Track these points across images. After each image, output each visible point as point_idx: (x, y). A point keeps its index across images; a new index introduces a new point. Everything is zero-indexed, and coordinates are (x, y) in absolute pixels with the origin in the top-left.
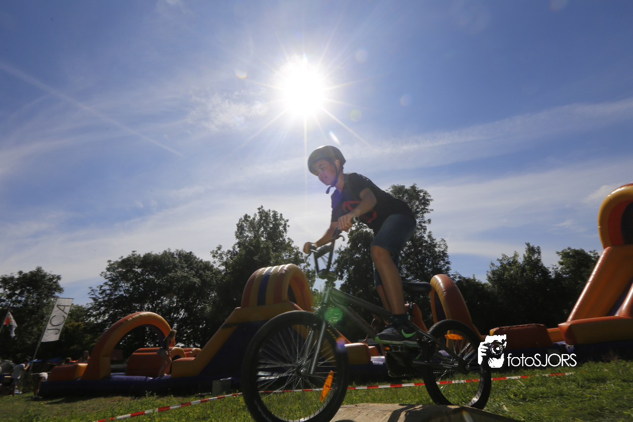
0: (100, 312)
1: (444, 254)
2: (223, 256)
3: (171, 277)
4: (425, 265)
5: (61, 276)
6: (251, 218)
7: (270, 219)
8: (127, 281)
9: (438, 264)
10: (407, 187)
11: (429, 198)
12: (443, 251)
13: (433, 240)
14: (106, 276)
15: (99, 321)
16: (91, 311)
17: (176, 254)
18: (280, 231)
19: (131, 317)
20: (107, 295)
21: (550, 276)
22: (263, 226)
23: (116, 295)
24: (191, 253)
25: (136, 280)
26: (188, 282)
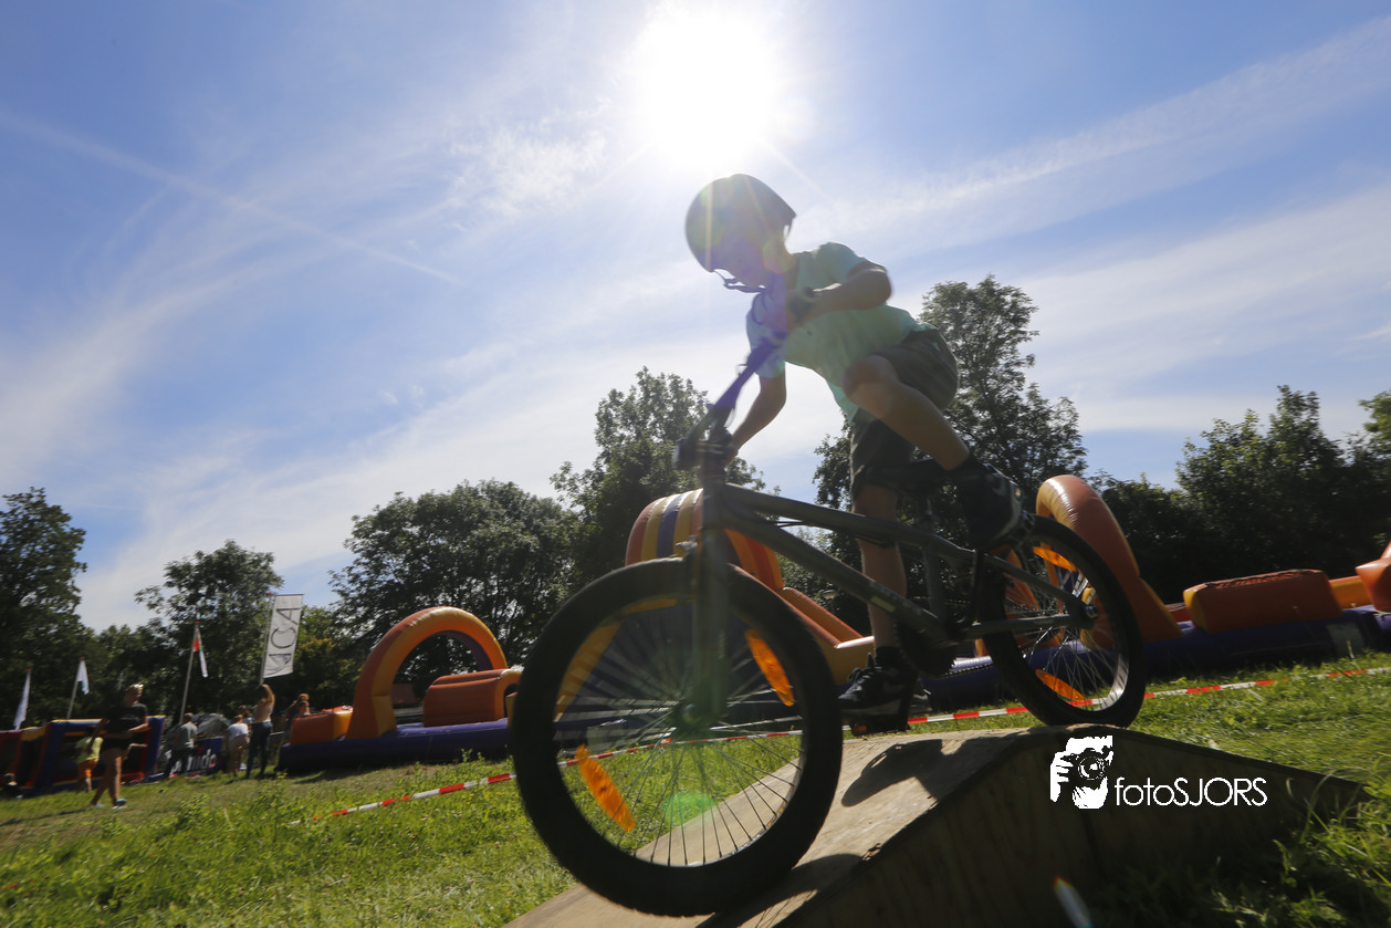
0: (357, 617)
1: (1070, 432)
2: (578, 484)
3: (478, 538)
4: (1026, 461)
5: (272, 555)
6: (626, 397)
7: (667, 395)
8: (397, 552)
9: (1055, 456)
10: (973, 285)
11: (1027, 305)
12: (1066, 427)
13: (1041, 402)
14: (354, 547)
15: (360, 634)
16: (340, 616)
17: (483, 490)
19: (415, 619)
20: (362, 584)
22: (652, 410)
23: (381, 582)
24: (510, 484)
25: (414, 550)
26: (513, 544)
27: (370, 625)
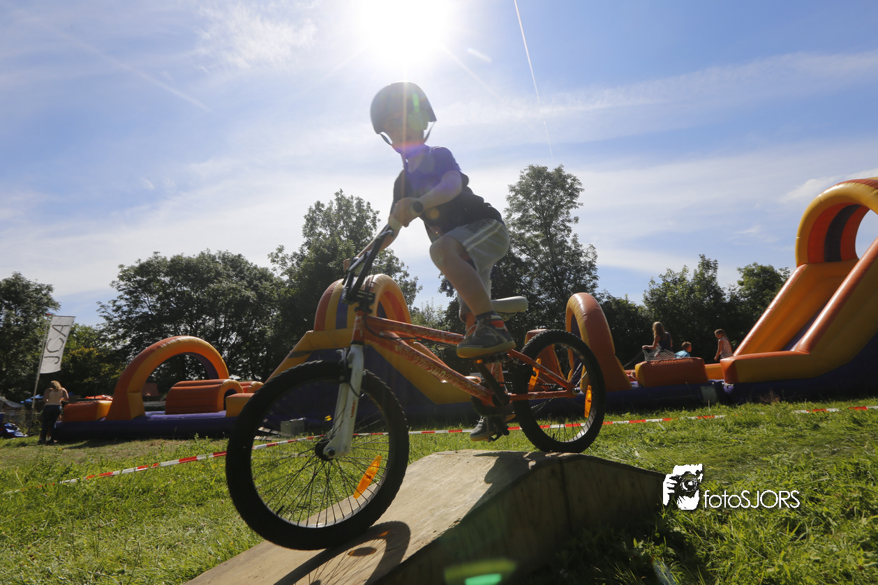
0: (118, 335)
1: (592, 266)
2: (287, 261)
3: (213, 290)
4: (564, 279)
5: (53, 287)
6: (326, 207)
7: (353, 210)
8: (152, 293)
9: (582, 278)
10: (551, 170)
11: (579, 187)
12: (590, 262)
13: (579, 246)
14: (119, 287)
15: (119, 347)
16: (105, 334)
17: (219, 258)
18: (367, 228)
20: (124, 313)
21: (724, 299)
22: (343, 219)
23: (138, 313)
24: (240, 256)
25: (164, 292)
26: (238, 296)
27: (128, 341)
